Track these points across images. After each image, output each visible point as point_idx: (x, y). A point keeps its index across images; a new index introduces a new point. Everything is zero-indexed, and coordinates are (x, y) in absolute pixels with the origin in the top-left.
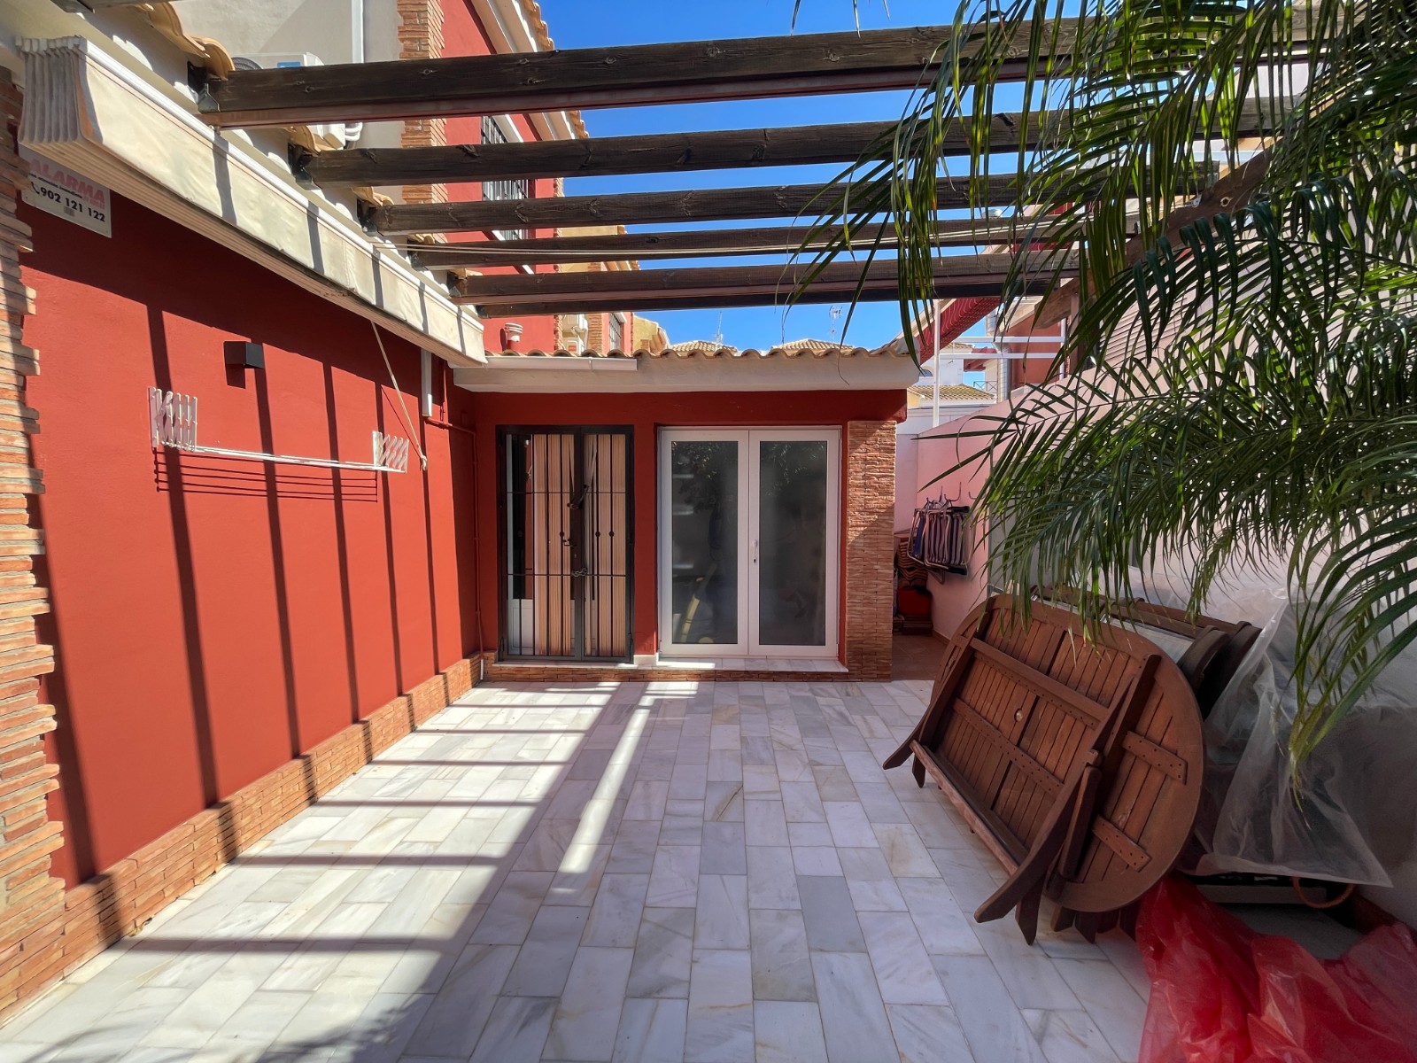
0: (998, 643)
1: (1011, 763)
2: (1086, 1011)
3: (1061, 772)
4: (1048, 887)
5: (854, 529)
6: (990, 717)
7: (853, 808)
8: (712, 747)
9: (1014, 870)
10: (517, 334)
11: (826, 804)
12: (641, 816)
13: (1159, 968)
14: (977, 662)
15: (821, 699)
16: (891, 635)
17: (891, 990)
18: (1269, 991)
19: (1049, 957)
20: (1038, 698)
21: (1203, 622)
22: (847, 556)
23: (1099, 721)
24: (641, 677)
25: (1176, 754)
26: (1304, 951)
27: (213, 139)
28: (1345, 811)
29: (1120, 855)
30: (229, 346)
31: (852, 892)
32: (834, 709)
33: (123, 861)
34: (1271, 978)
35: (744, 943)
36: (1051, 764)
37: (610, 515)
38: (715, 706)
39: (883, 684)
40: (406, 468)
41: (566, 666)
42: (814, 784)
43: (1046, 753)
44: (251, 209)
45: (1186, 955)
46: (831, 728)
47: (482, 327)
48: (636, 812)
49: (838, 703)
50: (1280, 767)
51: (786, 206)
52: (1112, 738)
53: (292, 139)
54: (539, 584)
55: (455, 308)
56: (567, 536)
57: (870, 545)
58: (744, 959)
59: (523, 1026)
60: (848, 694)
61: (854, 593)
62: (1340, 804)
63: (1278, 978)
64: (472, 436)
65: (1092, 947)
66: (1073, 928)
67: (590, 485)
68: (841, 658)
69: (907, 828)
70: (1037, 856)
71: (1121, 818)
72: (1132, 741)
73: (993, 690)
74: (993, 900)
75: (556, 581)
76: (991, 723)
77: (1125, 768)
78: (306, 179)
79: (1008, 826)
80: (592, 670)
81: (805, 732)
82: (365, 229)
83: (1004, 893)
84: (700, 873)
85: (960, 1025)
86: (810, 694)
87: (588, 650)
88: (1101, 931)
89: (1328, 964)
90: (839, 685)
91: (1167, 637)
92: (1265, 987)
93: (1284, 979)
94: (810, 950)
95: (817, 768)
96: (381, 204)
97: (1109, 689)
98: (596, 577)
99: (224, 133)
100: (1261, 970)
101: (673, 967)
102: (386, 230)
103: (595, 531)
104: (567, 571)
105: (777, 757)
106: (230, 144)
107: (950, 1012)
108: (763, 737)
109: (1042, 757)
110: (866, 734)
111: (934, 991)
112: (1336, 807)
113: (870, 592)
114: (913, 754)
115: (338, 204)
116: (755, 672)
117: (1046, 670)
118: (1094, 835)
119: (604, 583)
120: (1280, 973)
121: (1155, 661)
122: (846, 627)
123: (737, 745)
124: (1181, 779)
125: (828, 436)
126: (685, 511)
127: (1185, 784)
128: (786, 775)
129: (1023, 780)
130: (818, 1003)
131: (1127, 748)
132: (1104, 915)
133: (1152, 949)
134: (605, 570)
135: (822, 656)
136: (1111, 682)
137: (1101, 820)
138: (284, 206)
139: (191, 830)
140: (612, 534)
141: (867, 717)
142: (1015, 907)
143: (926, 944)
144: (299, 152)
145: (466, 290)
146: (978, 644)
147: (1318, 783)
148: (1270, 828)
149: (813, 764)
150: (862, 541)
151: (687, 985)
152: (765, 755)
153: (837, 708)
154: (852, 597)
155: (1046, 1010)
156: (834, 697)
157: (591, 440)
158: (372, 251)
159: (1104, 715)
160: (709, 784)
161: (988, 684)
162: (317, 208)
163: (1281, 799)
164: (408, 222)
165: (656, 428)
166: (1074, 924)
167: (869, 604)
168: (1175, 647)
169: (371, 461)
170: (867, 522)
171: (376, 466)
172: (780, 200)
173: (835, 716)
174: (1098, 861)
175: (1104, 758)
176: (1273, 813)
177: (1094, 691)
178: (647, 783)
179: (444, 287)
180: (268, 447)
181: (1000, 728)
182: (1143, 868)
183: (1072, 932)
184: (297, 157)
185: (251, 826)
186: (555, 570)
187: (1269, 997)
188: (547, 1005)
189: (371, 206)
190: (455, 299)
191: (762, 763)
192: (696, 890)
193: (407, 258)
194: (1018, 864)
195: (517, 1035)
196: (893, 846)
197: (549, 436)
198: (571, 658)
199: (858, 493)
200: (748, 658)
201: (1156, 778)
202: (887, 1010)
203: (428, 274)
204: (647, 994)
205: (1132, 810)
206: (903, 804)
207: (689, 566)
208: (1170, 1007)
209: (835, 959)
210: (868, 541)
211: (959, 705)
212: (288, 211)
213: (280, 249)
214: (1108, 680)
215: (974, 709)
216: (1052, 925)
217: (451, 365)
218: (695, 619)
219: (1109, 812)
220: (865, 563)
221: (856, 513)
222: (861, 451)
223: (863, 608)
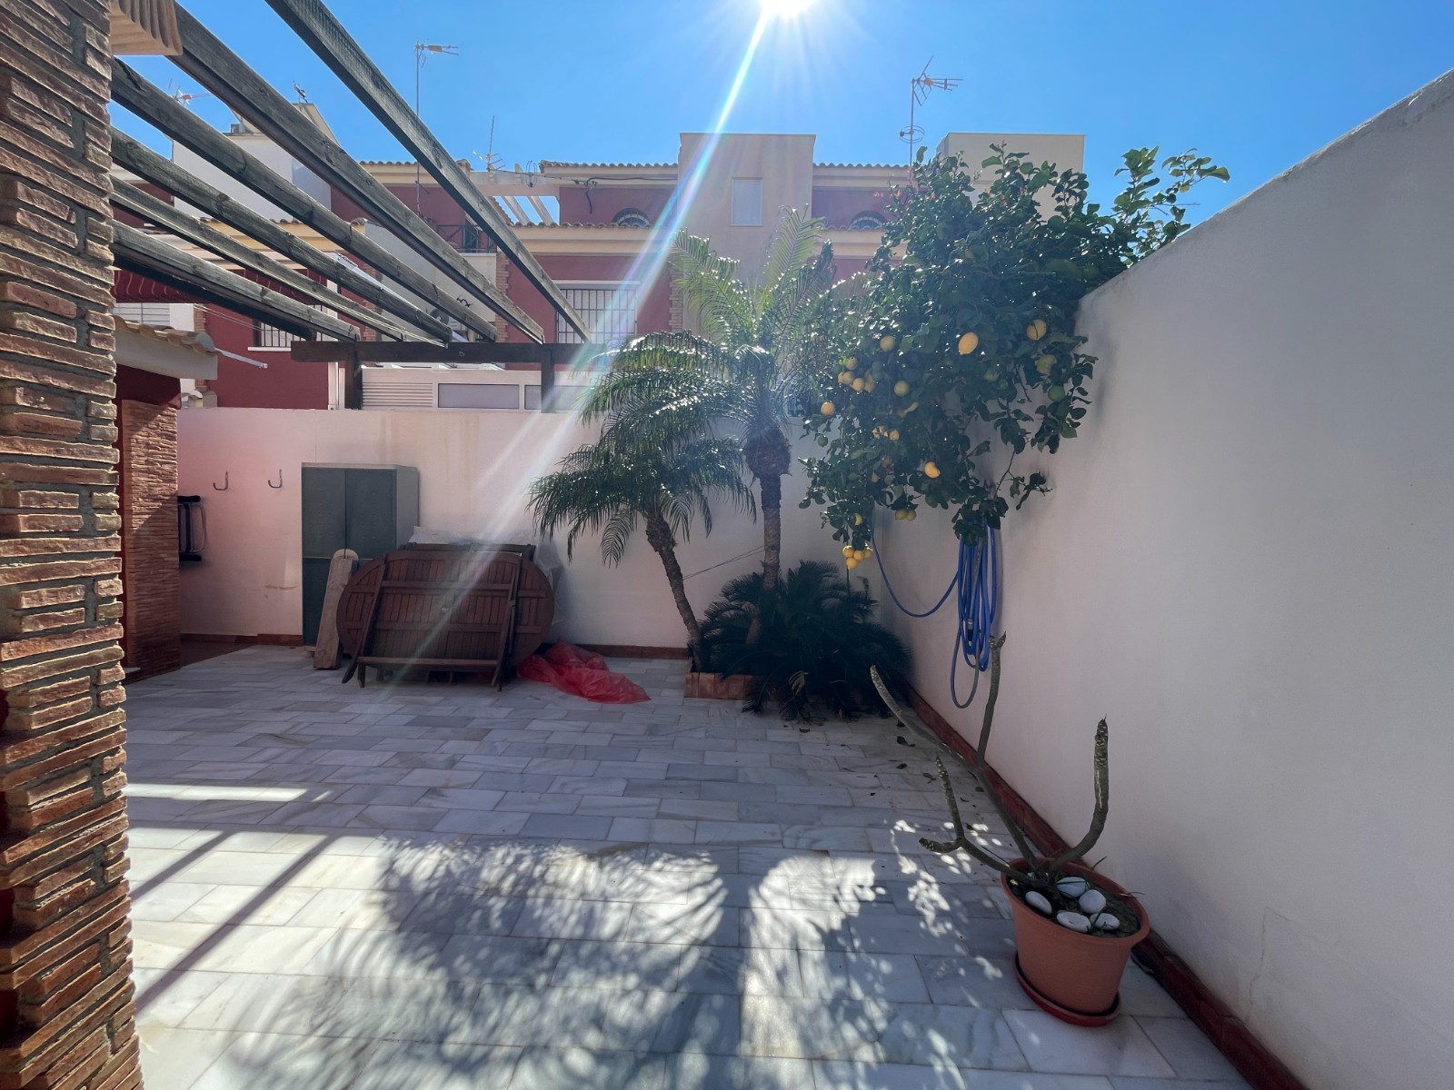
1: (450, 632)
5: (138, 516)
20: (456, 596)
25: (541, 589)
36: (478, 620)
43: (473, 618)
57: (156, 533)
61: (142, 585)
72: (521, 593)
73: (412, 605)
76: (420, 622)
109: (470, 621)
113: (158, 582)
114: (358, 665)
117: (455, 580)
118: (517, 633)
129: (462, 636)
131: (519, 596)
137: (518, 627)
146: (388, 583)
150: (147, 529)
161: (405, 603)
167: (157, 595)
170: (151, 509)
181: (431, 621)
199: (140, 478)
201: (535, 601)
205: (528, 617)
210: (153, 529)
211: (382, 625)
215: (399, 621)
220: (151, 552)
221: (141, 500)
222: (143, 434)
223: (149, 600)
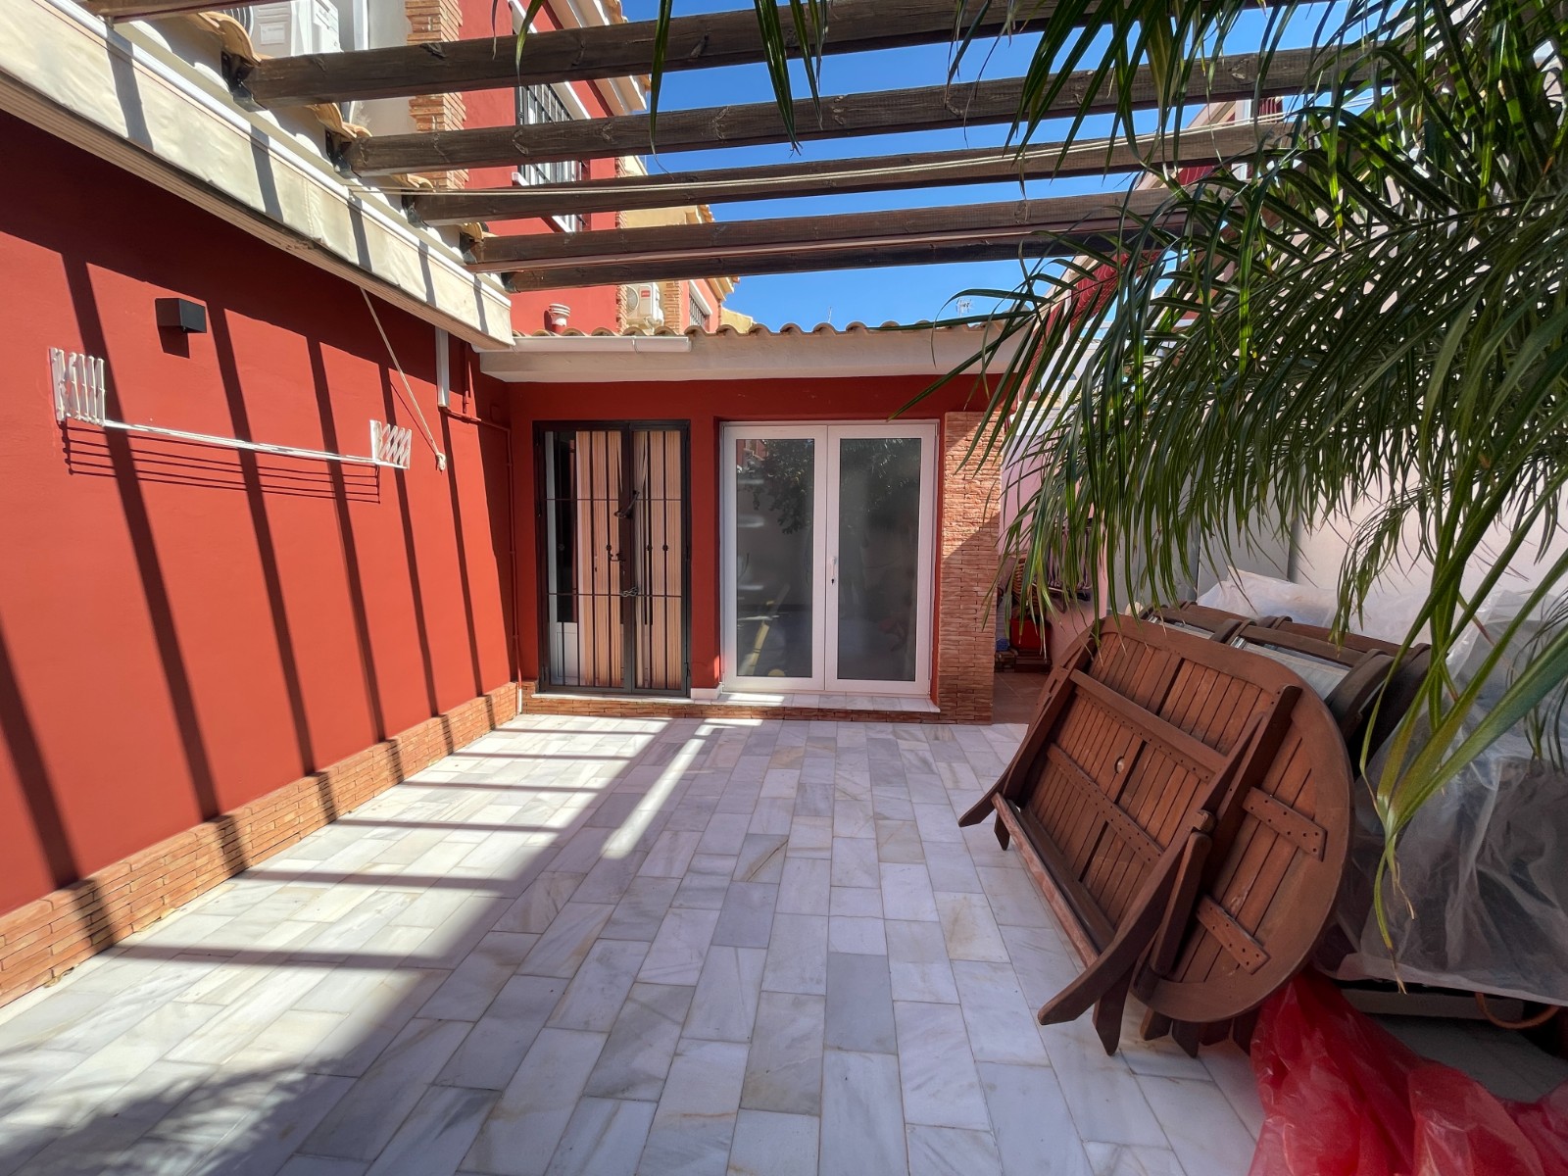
0: (1103, 676)
1: (1106, 824)
2: (1173, 1150)
3: (1164, 839)
4: (1136, 984)
5: (950, 543)
6: (1087, 767)
7: (917, 873)
8: (761, 795)
9: (1093, 960)
10: (564, 316)
11: (884, 866)
12: (658, 871)
13: (1277, 1099)
14: (1079, 698)
15: (904, 742)
16: (993, 670)
17: (918, 1106)
18: (1427, 1145)
19: (1134, 1073)
20: (1144, 744)
21: (1364, 644)
22: (941, 575)
23: (1214, 773)
24: (697, 713)
25: (1313, 820)
26: (1483, 1093)
27: (105, 35)
28: (1557, 904)
29: (1229, 949)
30: (161, 305)
31: (894, 975)
32: (917, 755)
33: (37, 901)
34: (1431, 1128)
35: (744, 1033)
36: (1154, 826)
37: (664, 524)
38: (777, 748)
39: (981, 727)
40: (408, 463)
41: (613, 699)
42: (875, 841)
43: (1151, 815)
44: (165, 127)
45: (1315, 1084)
46: (908, 775)
47: (508, 303)
48: (654, 867)
49: (924, 749)
50: (1463, 841)
51: (845, 121)
52: (1230, 795)
53: (227, 46)
54: (583, 605)
55: (471, 277)
56: (615, 550)
57: (969, 563)
58: (738, 1055)
59: (448, 1126)
60: (937, 738)
61: (949, 620)
62: (1552, 898)
63: (1442, 1130)
64: (506, 432)
65: (1194, 1063)
66: (1170, 1035)
67: (641, 491)
68: (933, 696)
69: (977, 900)
70: (1121, 944)
71: (1235, 901)
72: (1256, 801)
73: (1095, 732)
74: (1062, 997)
75: (601, 602)
76: (1088, 774)
77: (1245, 835)
78: (245, 95)
79: (1097, 903)
80: (643, 704)
81: (878, 779)
82: (338, 168)
83: (1077, 990)
84: (712, 944)
85: (999, 1159)
86: (891, 737)
87: (640, 681)
88: (1208, 1042)
89: (1518, 1110)
90: (927, 728)
91: (1316, 665)
92: (1422, 1140)
93: (1449, 1132)
94: (825, 1047)
95: (881, 822)
96: (355, 136)
97: (1232, 732)
98: (648, 598)
99: (119, 27)
100: (1418, 1116)
101: (650, 1059)
102: (362, 169)
103: (647, 544)
104: (616, 589)
105: (837, 809)
106: (134, 46)
107: (989, 1139)
108: (825, 785)
109: (1144, 819)
110: (949, 784)
111: (972, 1110)
112: (1545, 900)
113: (969, 619)
114: (995, 810)
115: (299, 135)
116: (830, 710)
117: (1157, 707)
118: (1199, 922)
119: (658, 605)
120: (1445, 1123)
121: (1294, 695)
122: (939, 660)
123: (793, 793)
124: (1317, 853)
125: (924, 432)
126: (754, 522)
127: (1322, 860)
128: (842, 829)
129: (1120, 845)
130: (820, 1117)
131: (1248, 809)
132: (1210, 1025)
133: (1271, 1073)
134: (658, 590)
135: (912, 694)
136: (1235, 724)
137: (1208, 902)
138: (213, 127)
139: (126, 870)
140: (665, 548)
141: (954, 765)
142: (1093, 1007)
143: (975, 1047)
144: (237, 63)
145: (482, 254)
146: (1079, 677)
147: (1519, 865)
148: (1444, 924)
149: (877, 817)
150: (960, 557)
151: (661, 1083)
152: (822, 805)
153: (920, 753)
154: (945, 624)
155: (1118, 1145)
156: (918, 740)
157: (641, 438)
158: (347, 196)
159: (1221, 765)
160: (749, 837)
161: (1088, 726)
162: (267, 136)
163: (1462, 884)
164: (387, 158)
165: (718, 423)
166: (1170, 1032)
167: (967, 633)
168: (1324, 677)
169: (369, 454)
170: (966, 535)
171: (375, 460)
172: (836, 114)
173: (915, 762)
174: (1201, 956)
175: (1216, 822)
176: (1449, 905)
177: (1213, 736)
178: (676, 834)
179: (457, 251)
180: (243, 431)
181: (1098, 780)
182: (1258, 969)
183: (1168, 1041)
184: (234, 70)
185: (209, 867)
186: (601, 589)
187: (1427, 1155)
188: (485, 1100)
189: (344, 140)
190: (469, 266)
191: (816, 813)
192: (700, 964)
193: (402, 211)
194: (1099, 952)
195: (437, 1138)
196: (956, 921)
197: (593, 433)
198: (621, 690)
199: (957, 501)
200: (824, 694)
201: (1284, 850)
202: (908, 1131)
203: (433, 233)
204: (609, 1093)
205: (1249, 892)
206: (979, 869)
207: (758, 587)
208: (1286, 1155)
209: (853, 1059)
210: (966, 557)
211: (1054, 753)
212: (220, 135)
213: (207, 180)
214: (1231, 721)
215: (1070, 757)
216: (1141, 1031)
217: (476, 349)
218: (763, 650)
219: (1219, 893)
220: (963, 584)
221: (954, 524)
222: (960, 448)
223: (958, 638)
